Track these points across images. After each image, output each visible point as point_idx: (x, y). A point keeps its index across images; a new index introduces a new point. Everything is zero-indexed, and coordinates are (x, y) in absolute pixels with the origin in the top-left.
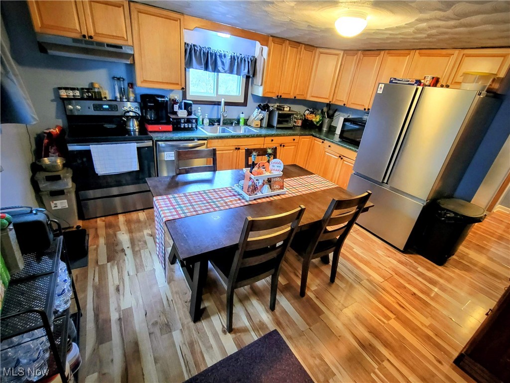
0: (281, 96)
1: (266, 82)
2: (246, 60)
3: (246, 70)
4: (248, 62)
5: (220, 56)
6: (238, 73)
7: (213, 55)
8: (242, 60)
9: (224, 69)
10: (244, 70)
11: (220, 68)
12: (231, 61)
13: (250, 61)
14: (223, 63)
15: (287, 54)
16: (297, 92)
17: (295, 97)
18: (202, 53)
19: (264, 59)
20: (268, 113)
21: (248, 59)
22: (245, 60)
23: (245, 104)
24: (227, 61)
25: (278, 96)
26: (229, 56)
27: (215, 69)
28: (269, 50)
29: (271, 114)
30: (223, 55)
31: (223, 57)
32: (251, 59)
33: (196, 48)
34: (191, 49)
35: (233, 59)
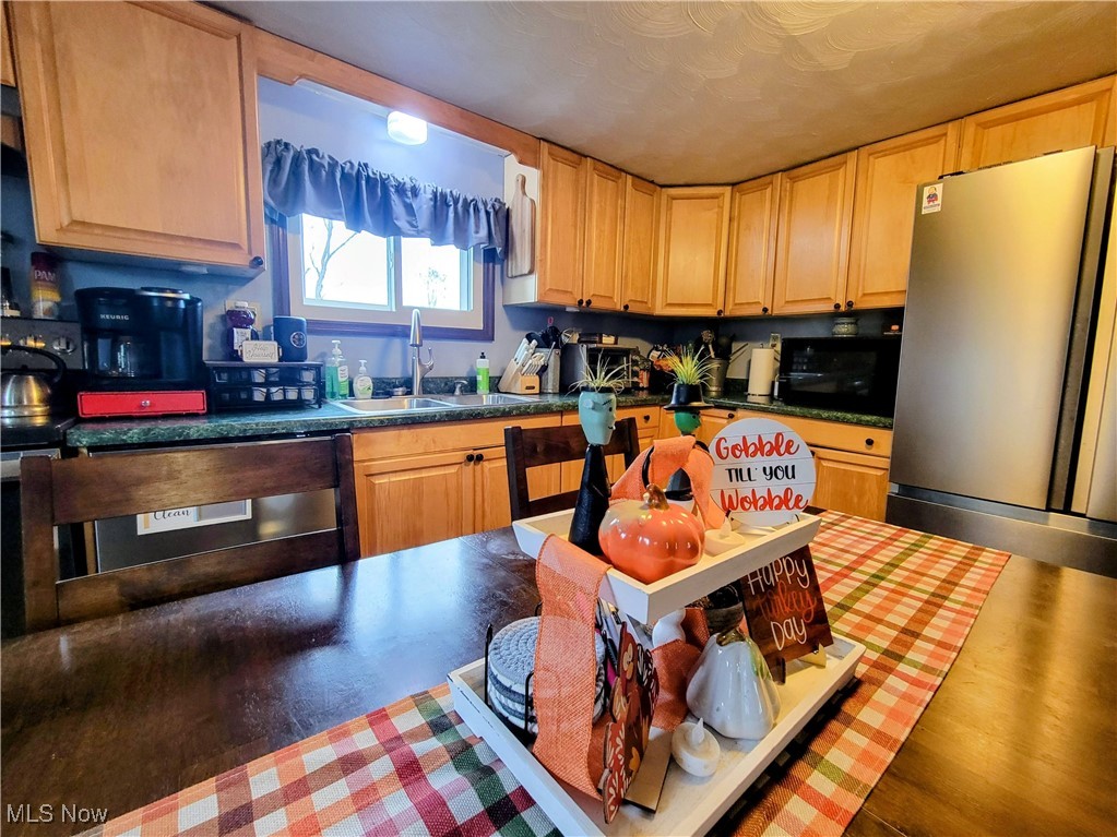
0: (589, 302)
1: (543, 261)
2: (481, 206)
3: (484, 232)
4: (488, 213)
5: (400, 189)
6: (461, 240)
7: (375, 185)
8: (470, 206)
9: (412, 226)
10: (477, 232)
11: (402, 223)
12: (435, 206)
13: (491, 210)
14: (409, 209)
15: (591, 192)
16: (630, 295)
17: (626, 307)
18: (338, 175)
19: (533, 201)
20: (558, 351)
21: (485, 204)
22: (476, 210)
23: (487, 334)
24: (423, 205)
25: (581, 302)
26: (429, 191)
27: (386, 224)
28: (544, 177)
30: (408, 186)
31: (409, 194)
32: (493, 206)
33: (314, 157)
34: (297, 159)
35: (440, 202)
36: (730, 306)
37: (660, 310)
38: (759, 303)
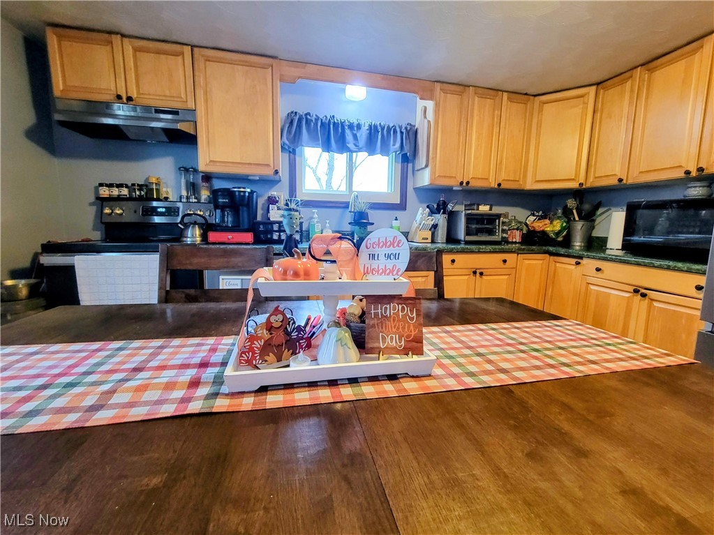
0: (468, 183)
1: (435, 158)
2: (398, 130)
3: (398, 145)
4: (402, 133)
5: (351, 127)
6: (385, 151)
7: (338, 127)
8: (391, 130)
9: (356, 146)
10: (394, 145)
11: (351, 146)
12: (370, 133)
13: (404, 131)
14: (355, 137)
15: (473, 110)
16: (503, 176)
17: (499, 185)
18: (319, 124)
19: (429, 122)
20: (446, 216)
21: (400, 127)
22: (395, 132)
23: (402, 206)
24: (363, 134)
25: (461, 183)
26: (367, 125)
27: (343, 147)
28: (437, 105)
29: (452, 217)
30: (355, 124)
31: (355, 128)
32: (406, 128)
33: (308, 117)
34: (300, 120)
35: (373, 130)
36: (591, 179)
37: (530, 185)
38: (615, 175)
